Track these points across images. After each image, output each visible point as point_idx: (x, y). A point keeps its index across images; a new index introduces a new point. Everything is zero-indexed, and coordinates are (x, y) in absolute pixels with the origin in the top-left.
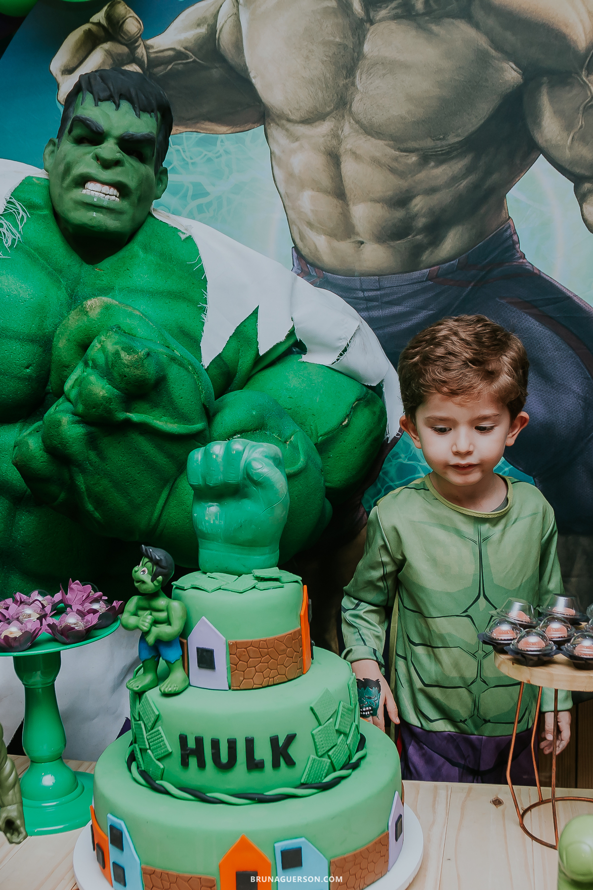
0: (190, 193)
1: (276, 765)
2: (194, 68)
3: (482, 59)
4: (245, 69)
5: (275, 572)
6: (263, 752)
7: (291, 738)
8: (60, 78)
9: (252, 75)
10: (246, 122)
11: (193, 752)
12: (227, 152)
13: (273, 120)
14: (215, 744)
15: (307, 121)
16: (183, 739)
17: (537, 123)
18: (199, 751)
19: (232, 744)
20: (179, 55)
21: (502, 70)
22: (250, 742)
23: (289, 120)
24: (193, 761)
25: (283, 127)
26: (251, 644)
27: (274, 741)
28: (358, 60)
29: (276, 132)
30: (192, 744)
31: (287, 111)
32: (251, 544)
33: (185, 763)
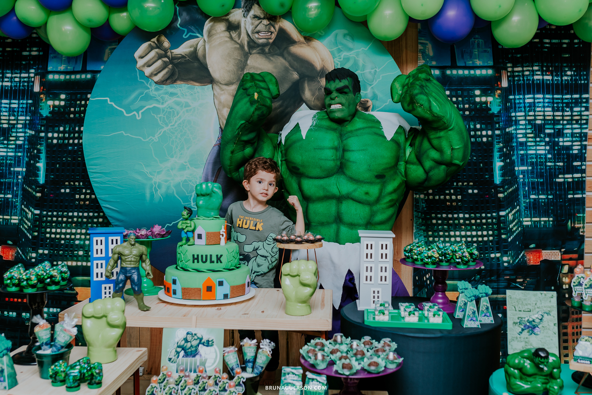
0: (184, 105)
1: (217, 262)
2: (188, 62)
3: (286, 70)
4: (206, 65)
5: (219, 217)
6: (214, 259)
7: (221, 256)
8: (138, 59)
9: (209, 67)
10: (206, 83)
11: (196, 259)
12: (198, 92)
13: (215, 83)
14: (202, 256)
15: (228, 84)
16: (193, 255)
17: (304, 93)
18: (197, 259)
19: (206, 256)
20: (183, 57)
21: (293, 74)
22: (211, 256)
23: (221, 84)
24: (196, 261)
25: (218, 85)
26: (212, 233)
27: (217, 256)
28: (245, 66)
29: (215, 87)
30: (196, 257)
31: (220, 80)
32: (212, 209)
33: (194, 262)
